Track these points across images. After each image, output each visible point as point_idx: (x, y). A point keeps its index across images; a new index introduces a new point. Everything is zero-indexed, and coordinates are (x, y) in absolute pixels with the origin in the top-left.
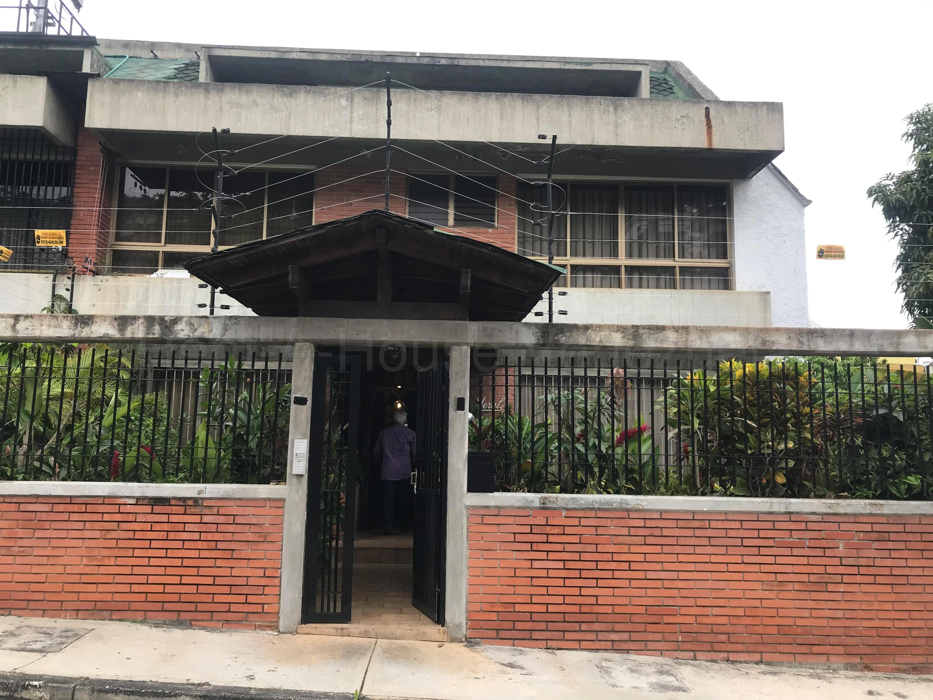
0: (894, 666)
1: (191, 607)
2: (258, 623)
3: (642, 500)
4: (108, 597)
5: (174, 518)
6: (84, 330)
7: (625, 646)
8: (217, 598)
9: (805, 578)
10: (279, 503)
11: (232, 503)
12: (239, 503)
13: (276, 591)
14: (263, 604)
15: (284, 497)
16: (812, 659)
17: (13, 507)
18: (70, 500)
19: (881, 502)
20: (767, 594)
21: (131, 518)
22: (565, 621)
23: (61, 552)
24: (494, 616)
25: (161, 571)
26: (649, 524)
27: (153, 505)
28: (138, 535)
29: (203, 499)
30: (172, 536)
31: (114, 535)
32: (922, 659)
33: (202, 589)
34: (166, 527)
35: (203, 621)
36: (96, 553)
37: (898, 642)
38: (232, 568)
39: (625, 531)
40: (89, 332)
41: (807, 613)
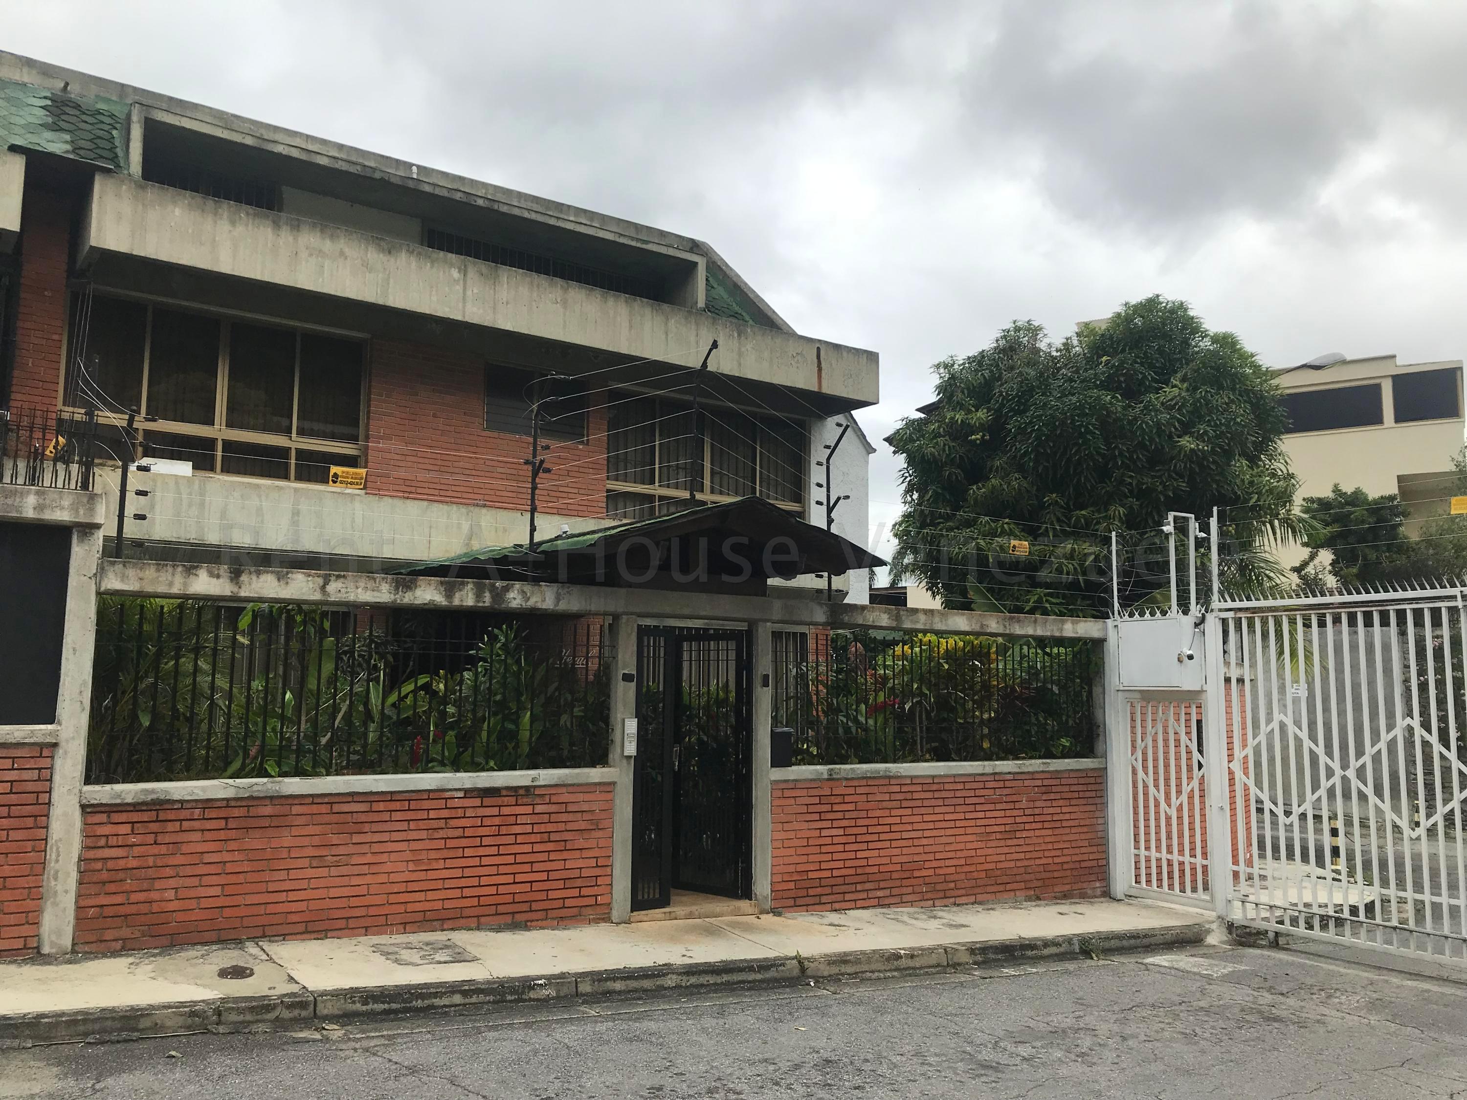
0: (1053, 895)
1: (525, 907)
2: (591, 917)
3: (900, 768)
4: (438, 905)
5: (506, 811)
6: (406, 595)
7: (887, 901)
8: (552, 895)
9: (1002, 828)
10: (608, 787)
11: (564, 790)
12: (570, 789)
13: (607, 880)
14: (596, 896)
15: (616, 780)
16: (1006, 895)
17: (324, 809)
18: (391, 796)
19: (1048, 761)
20: (980, 845)
21: (460, 813)
22: (845, 884)
23: (384, 858)
24: (792, 885)
25: (494, 870)
26: (904, 789)
27: (482, 798)
28: (468, 832)
29: (535, 787)
30: (504, 830)
31: (441, 834)
32: (1068, 887)
33: (536, 886)
34: (497, 821)
35: (538, 920)
36: (423, 856)
37: (1056, 874)
38: (565, 860)
39: (887, 797)
40: (412, 598)
41: (1003, 858)
